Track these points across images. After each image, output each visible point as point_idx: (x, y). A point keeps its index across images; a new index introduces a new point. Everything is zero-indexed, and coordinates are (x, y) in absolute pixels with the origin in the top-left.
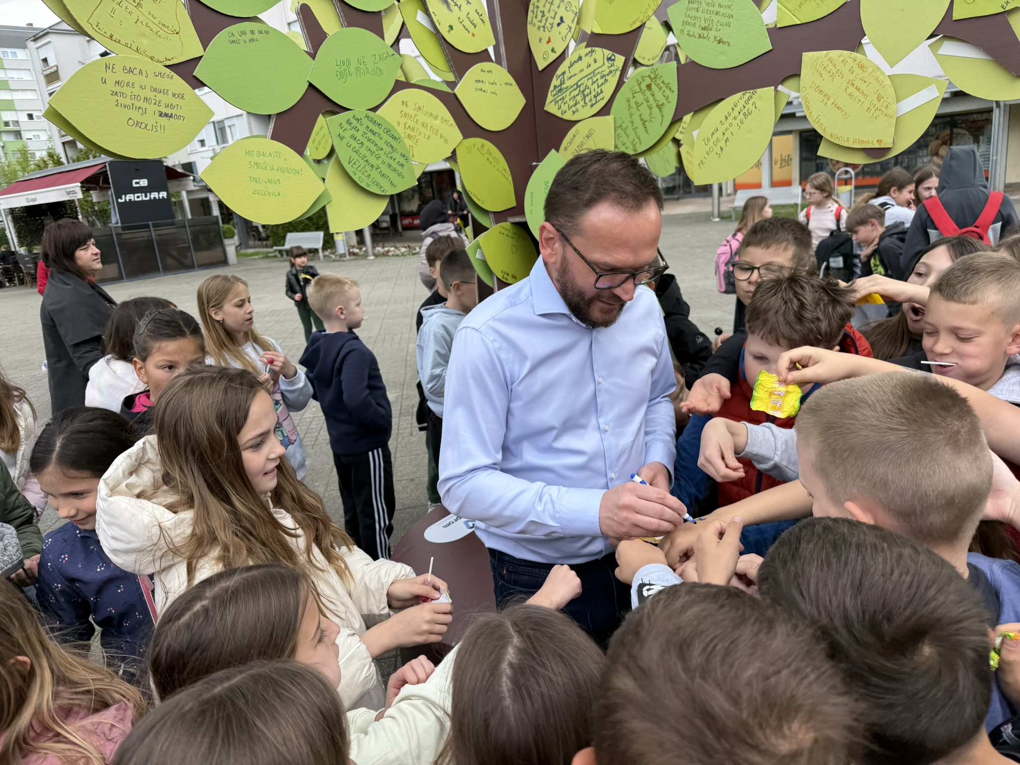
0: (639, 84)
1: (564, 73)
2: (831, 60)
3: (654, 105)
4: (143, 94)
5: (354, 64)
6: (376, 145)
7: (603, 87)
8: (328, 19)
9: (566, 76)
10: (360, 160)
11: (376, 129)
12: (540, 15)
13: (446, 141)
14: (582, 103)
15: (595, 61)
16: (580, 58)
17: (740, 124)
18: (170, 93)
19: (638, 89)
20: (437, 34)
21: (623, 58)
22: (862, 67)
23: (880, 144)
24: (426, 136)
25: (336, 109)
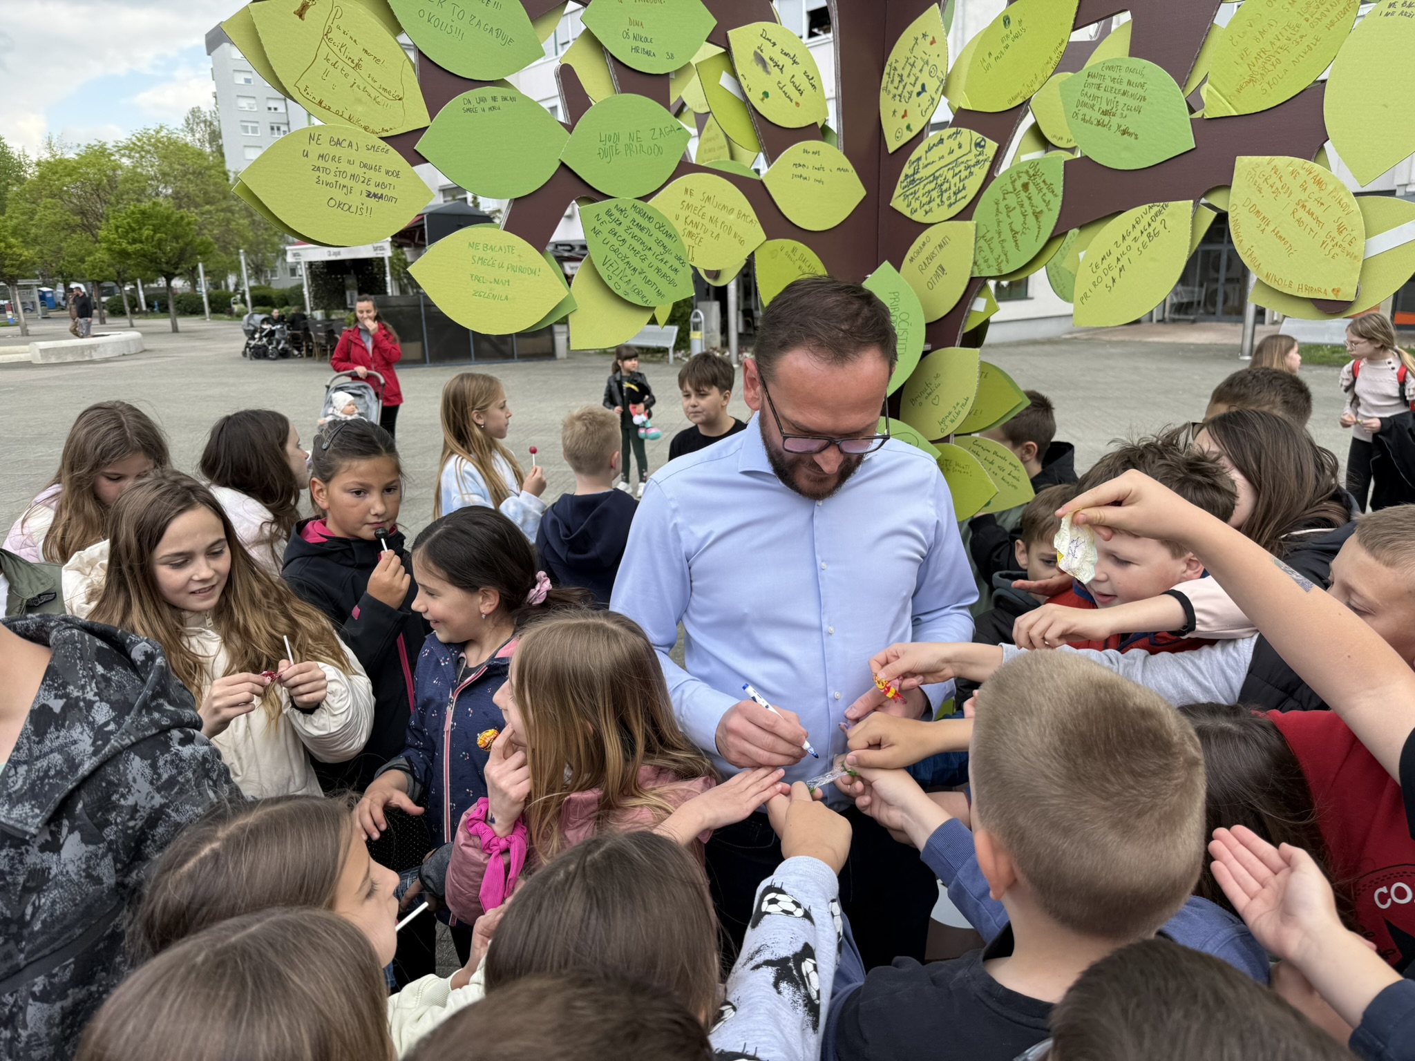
0: (1013, 182)
1: (919, 159)
2: (1275, 169)
3: (1030, 211)
4: (350, 170)
5: (624, 139)
6: (643, 243)
7: (966, 182)
8: (596, 82)
9: (921, 163)
10: (619, 261)
11: (644, 223)
12: (897, 79)
13: (742, 242)
14: (938, 201)
15: (960, 147)
16: (941, 141)
17: (1141, 249)
18: (383, 170)
19: (1011, 189)
20: (746, 103)
21: (996, 145)
22: (1319, 183)
23: (1336, 295)
24: (714, 235)
25: (592, 195)
